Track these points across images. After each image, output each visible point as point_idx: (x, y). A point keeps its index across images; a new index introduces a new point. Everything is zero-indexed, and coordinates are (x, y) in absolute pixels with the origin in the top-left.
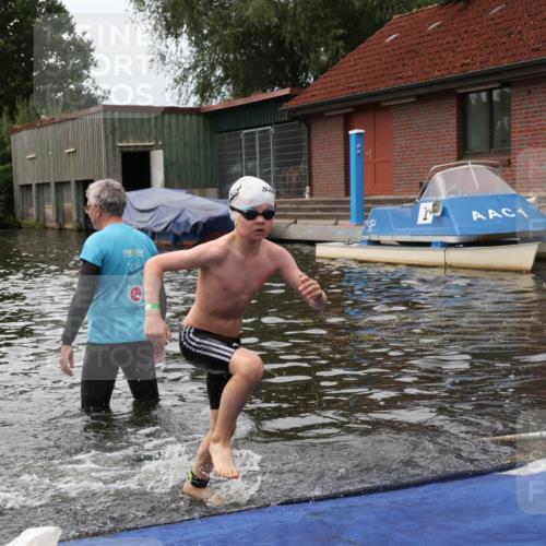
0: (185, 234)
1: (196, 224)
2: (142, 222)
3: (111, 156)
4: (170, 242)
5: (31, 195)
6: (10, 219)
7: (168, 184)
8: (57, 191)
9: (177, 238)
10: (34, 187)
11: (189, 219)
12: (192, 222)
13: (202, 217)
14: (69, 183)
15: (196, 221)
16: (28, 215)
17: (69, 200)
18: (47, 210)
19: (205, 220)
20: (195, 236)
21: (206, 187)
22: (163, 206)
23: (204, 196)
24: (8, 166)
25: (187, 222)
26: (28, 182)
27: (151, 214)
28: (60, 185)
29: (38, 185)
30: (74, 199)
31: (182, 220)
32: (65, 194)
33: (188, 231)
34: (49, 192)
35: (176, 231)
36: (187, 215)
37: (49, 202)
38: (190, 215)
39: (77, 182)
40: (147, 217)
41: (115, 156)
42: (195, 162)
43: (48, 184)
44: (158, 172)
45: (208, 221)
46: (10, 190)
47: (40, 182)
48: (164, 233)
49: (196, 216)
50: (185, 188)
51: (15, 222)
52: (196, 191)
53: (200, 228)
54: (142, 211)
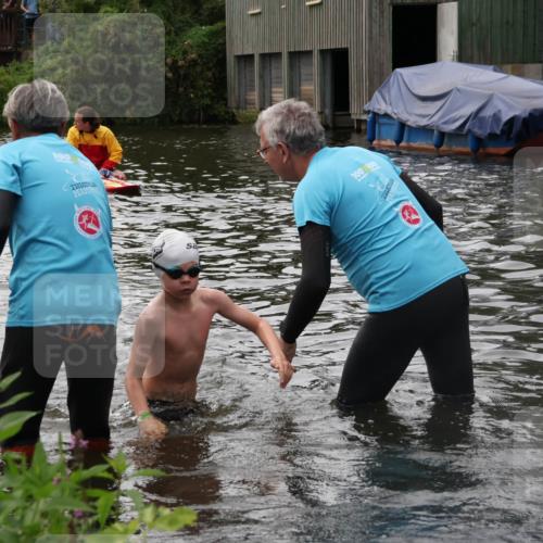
0: (492, 136)
1: (512, 120)
2: (424, 116)
3: (376, 11)
4: (468, 149)
5: (253, 71)
6: (220, 109)
7: (463, 56)
8: (291, 66)
9: (479, 142)
10: (257, 59)
11: (500, 111)
12: (505, 117)
13: (520, 109)
14: (310, 53)
15: (511, 115)
16: (246, 102)
17: (310, 80)
18: (274, 95)
19: (526, 115)
20: (509, 139)
21: (524, 62)
22: (458, 90)
23: (521, 74)
24: (219, 25)
25: (496, 117)
26: (248, 51)
27: (439, 104)
28: (297, 56)
29: (263, 56)
30: (316, 78)
31: (488, 113)
32: (304, 71)
33: (498, 132)
34: (279, 68)
35: (478, 131)
36: (498, 105)
37: (279, 83)
38: (501, 106)
39: (322, 52)
40: (432, 107)
41: (382, 12)
42: (508, 22)
43: (278, 55)
44: (448, 38)
45: (530, 114)
46: (222, 63)
47: (267, 51)
48: (458, 134)
49: (510, 107)
50: (491, 64)
51: (227, 113)
52: (509, 67)
53: (517, 127)
54: (424, 99)
